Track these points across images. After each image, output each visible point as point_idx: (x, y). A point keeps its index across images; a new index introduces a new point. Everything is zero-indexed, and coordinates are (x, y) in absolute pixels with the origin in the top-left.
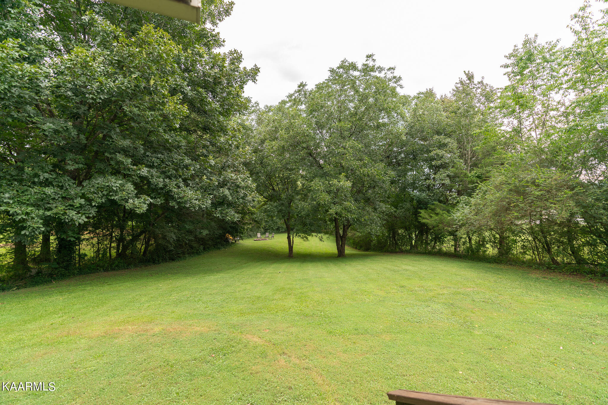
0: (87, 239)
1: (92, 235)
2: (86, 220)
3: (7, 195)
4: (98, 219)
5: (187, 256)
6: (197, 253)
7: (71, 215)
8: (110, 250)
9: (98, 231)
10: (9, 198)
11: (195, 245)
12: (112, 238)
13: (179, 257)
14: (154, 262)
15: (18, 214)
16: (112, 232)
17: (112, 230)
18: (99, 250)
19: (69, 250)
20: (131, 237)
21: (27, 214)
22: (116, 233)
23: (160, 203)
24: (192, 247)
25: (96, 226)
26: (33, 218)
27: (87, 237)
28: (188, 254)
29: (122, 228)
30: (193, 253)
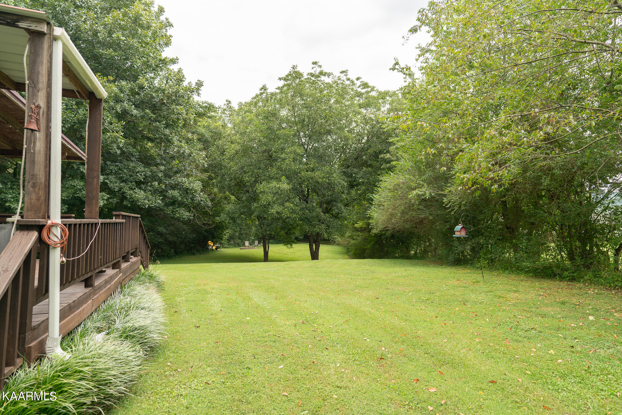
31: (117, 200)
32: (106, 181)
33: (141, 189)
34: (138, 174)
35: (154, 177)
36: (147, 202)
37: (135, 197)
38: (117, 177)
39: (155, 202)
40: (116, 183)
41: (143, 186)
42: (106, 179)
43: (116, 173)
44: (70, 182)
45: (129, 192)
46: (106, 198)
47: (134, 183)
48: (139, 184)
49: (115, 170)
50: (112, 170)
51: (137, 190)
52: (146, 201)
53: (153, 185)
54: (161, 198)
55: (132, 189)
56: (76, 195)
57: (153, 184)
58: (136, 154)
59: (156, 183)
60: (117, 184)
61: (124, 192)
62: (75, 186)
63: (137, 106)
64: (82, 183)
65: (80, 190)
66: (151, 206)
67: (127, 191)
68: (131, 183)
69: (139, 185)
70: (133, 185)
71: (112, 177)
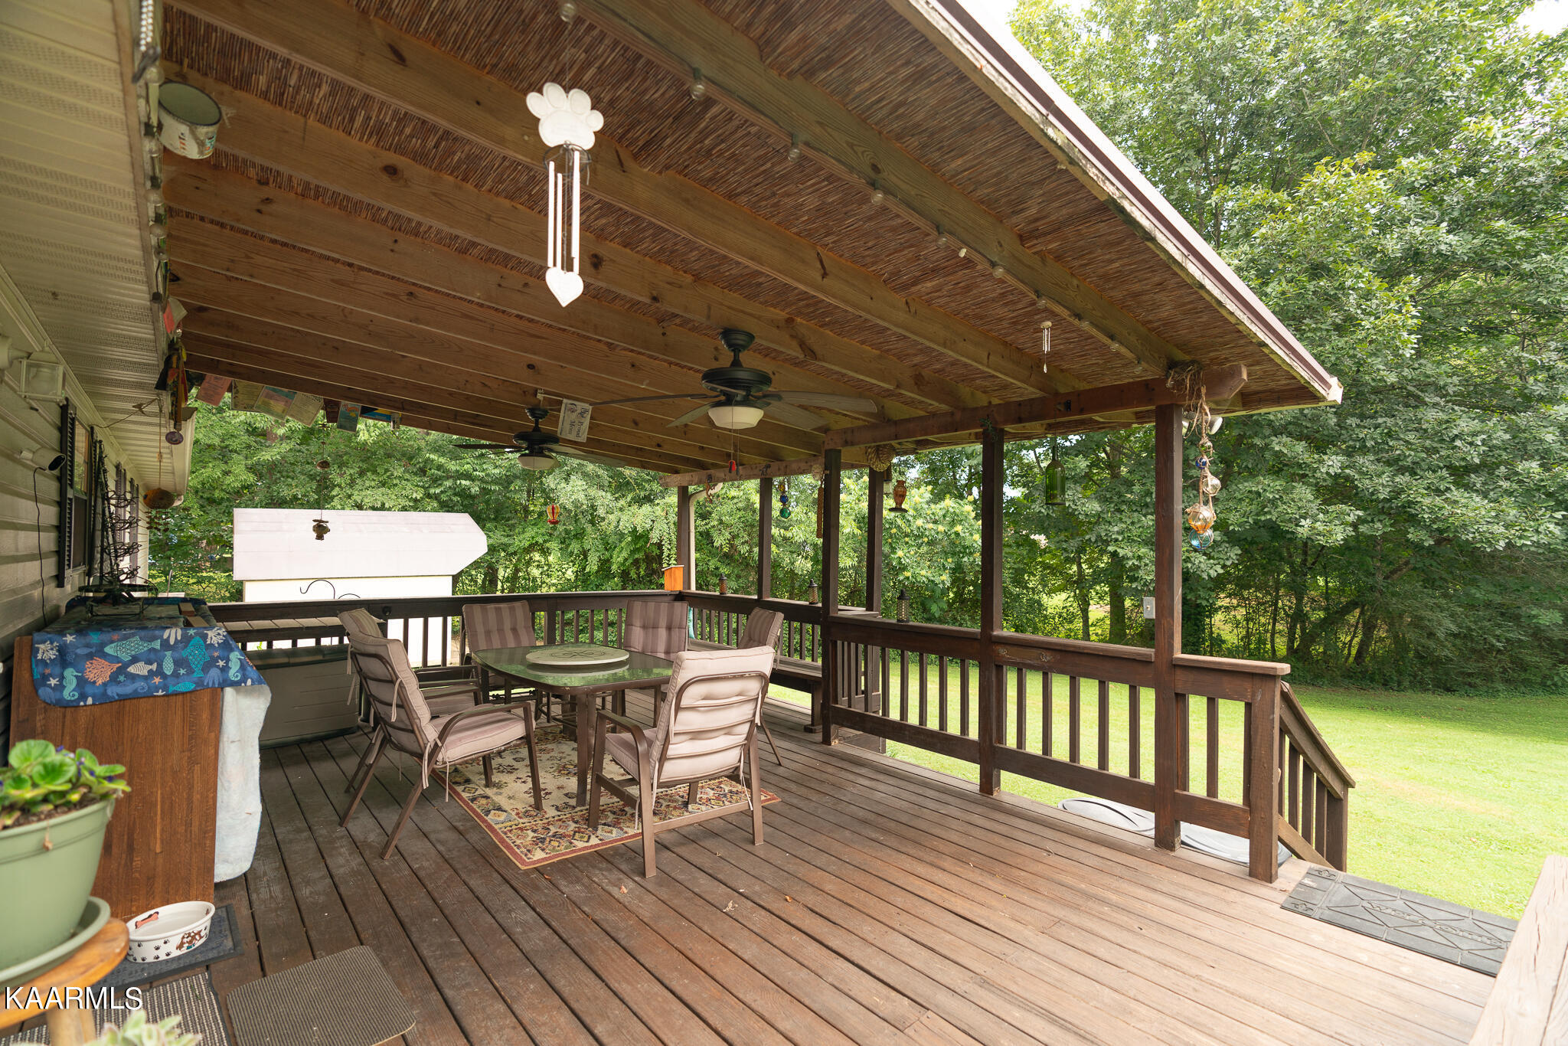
0: (1227, 608)
1: (1235, 602)
2: (1221, 571)
3: (1116, 529)
4: (1246, 566)
5: (1501, 686)
6: (1543, 685)
7: (1197, 562)
8: (1273, 636)
9: (1245, 593)
10: (1118, 533)
11: (1532, 657)
12: (1275, 612)
13: (1470, 685)
14: (1386, 684)
15: (1128, 559)
16: (1277, 598)
17: (1277, 593)
18: (1248, 635)
19: (1196, 625)
20: (1322, 614)
21: (1139, 558)
22: (1286, 602)
23: (1380, 533)
24: (1523, 667)
25: (1242, 584)
26: (1146, 565)
27: (1226, 602)
28: (1507, 681)
29: (1299, 591)
30: (1526, 682)
31: (1385, 526)
32: (1347, 471)
33: (1468, 487)
34: (1458, 443)
35: (1522, 446)
36: (1502, 530)
37: (1452, 514)
38: (1378, 460)
39: (1537, 532)
40: (1379, 476)
41: (1477, 480)
42: (1347, 467)
43: (1377, 450)
44: (1246, 484)
45: (1427, 501)
46: (1351, 518)
47: (1445, 473)
48: (1461, 474)
49: (1373, 439)
50: (1363, 440)
51: (1456, 494)
52: (1498, 529)
53: (1517, 473)
54: (1558, 515)
55: (1438, 492)
56: (1263, 518)
57: (1519, 469)
58: (1449, 380)
59: (1534, 466)
60: (1385, 479)
61: (1410, 503)
62: (1259, 494)
63: (1455, 227)
64: (1277, 483)
65: (1273, 502)
66: (1519, 543)
67: (1419, 499)
68: (1434, 471)
69: (1461, 476)
70: (1442, 479)
71: (1365, 461)
